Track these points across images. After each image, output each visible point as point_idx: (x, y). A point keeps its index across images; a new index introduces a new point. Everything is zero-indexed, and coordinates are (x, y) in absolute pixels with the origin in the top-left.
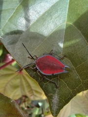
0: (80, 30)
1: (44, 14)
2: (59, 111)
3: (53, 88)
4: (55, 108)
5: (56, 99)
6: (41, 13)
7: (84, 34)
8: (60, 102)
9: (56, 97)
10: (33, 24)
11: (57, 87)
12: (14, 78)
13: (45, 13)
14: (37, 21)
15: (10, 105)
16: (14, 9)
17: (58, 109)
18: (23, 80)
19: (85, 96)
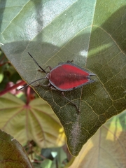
0: (111, 33)
1: (62, 15)
2: (81, 147)
3: (72, 114)
4: (75, 142)
5: (76, 129)
6: (59, 13)
7: (115, 38)
8: (82, 133)
9: (77, 126)
10: (47, 27)
11: (78, 112)
12: (17, 114)
13: (64, 13)
14: (52, 23)
15: (10, 145)
16: (21, 7)
17: (79, 144)
18: (31, 118)
19: (118, 140)
